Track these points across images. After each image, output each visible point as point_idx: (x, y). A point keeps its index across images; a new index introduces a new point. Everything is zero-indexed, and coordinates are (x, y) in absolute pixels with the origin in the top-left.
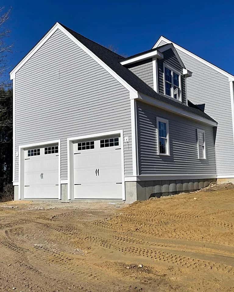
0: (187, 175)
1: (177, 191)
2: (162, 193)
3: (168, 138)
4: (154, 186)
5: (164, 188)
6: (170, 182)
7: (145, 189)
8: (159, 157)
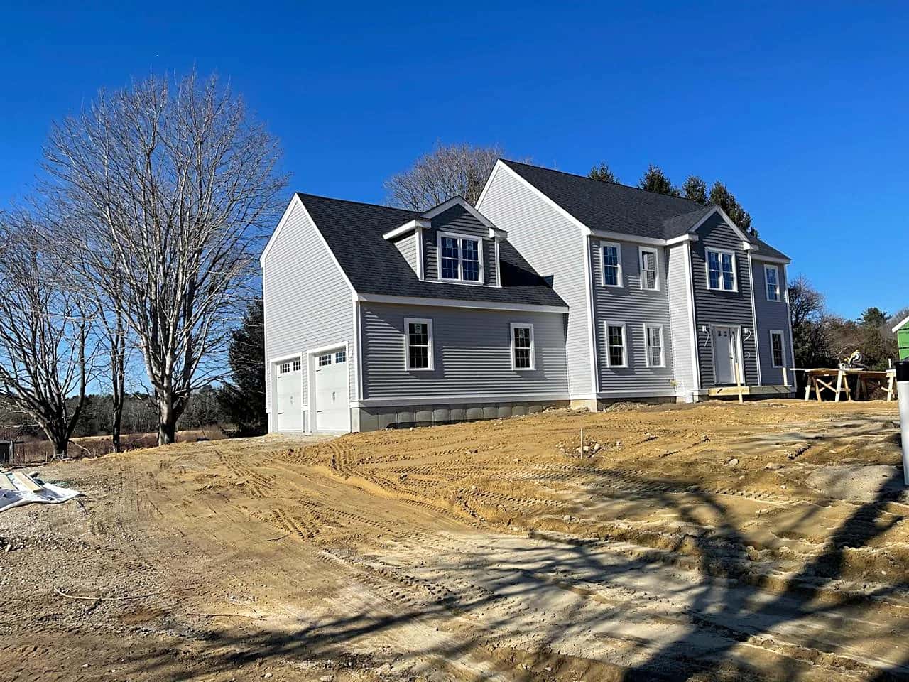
0: (478, 396)
1: (452, 419)
2: (414, 423)
3: (430, 345)
4: (397, 413)
5: (419, 416)
6: (434, 407)
7: (378, 417)
8: (408, 373)
